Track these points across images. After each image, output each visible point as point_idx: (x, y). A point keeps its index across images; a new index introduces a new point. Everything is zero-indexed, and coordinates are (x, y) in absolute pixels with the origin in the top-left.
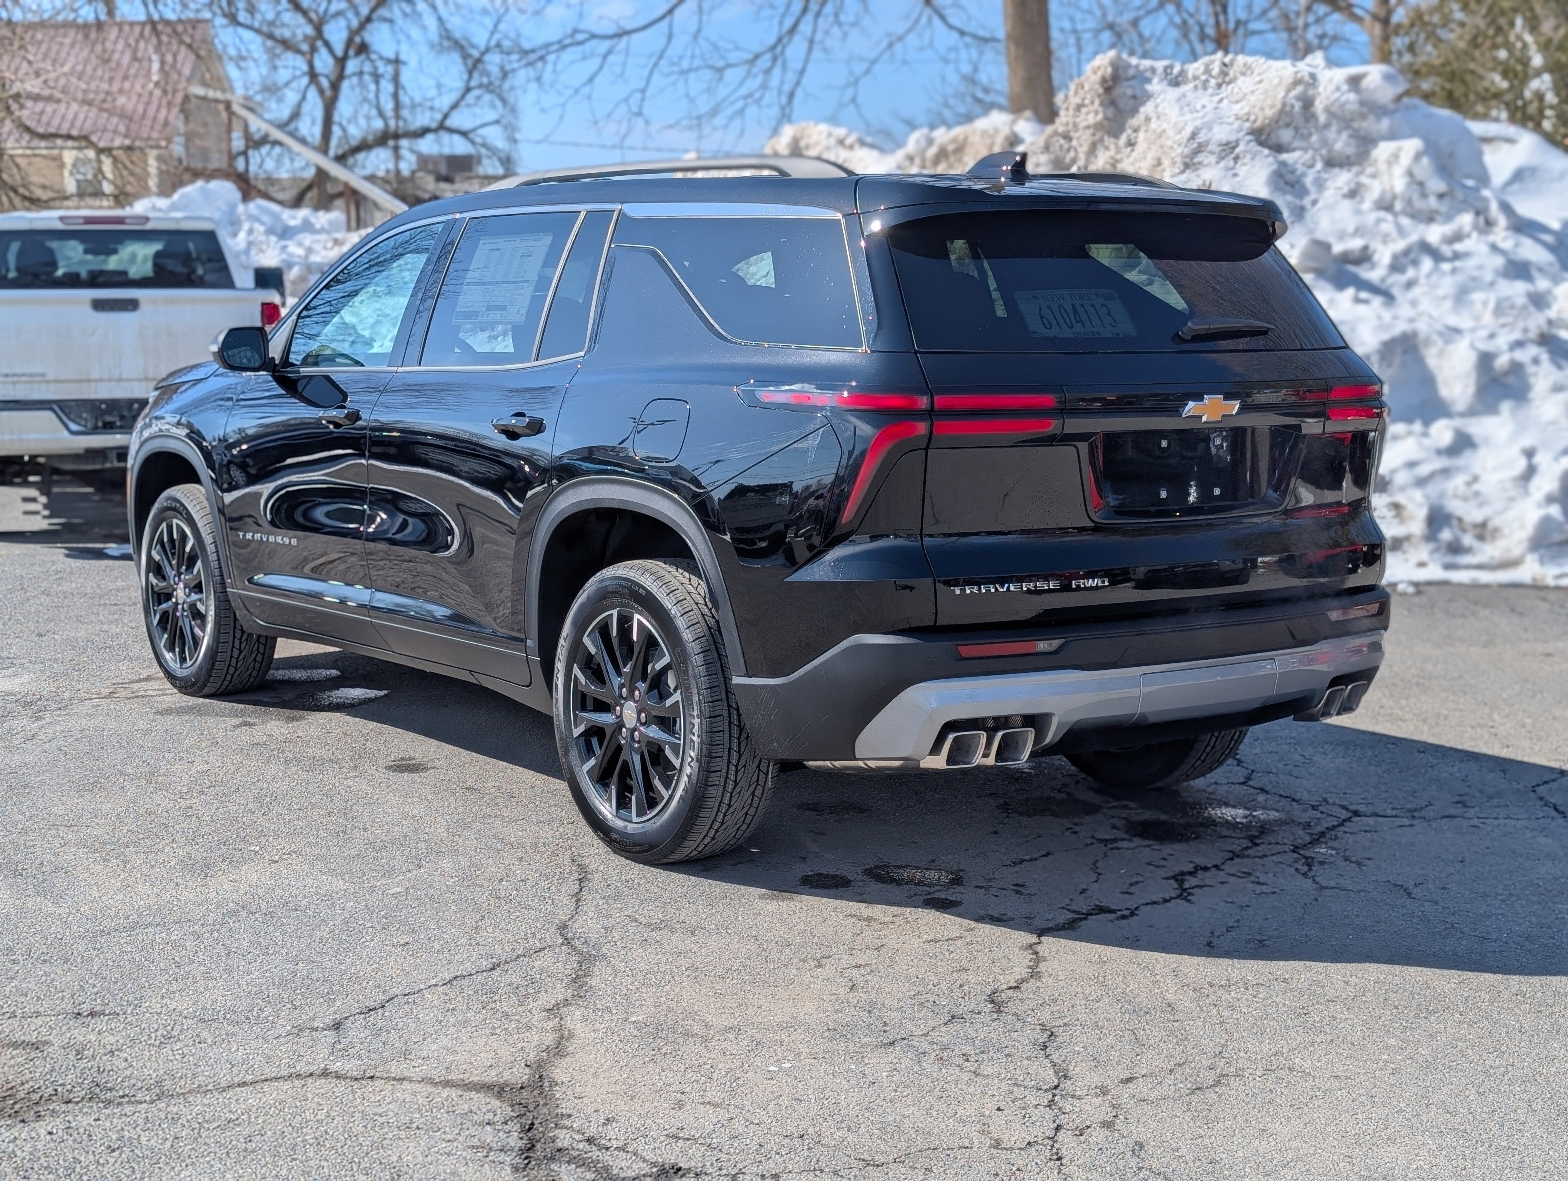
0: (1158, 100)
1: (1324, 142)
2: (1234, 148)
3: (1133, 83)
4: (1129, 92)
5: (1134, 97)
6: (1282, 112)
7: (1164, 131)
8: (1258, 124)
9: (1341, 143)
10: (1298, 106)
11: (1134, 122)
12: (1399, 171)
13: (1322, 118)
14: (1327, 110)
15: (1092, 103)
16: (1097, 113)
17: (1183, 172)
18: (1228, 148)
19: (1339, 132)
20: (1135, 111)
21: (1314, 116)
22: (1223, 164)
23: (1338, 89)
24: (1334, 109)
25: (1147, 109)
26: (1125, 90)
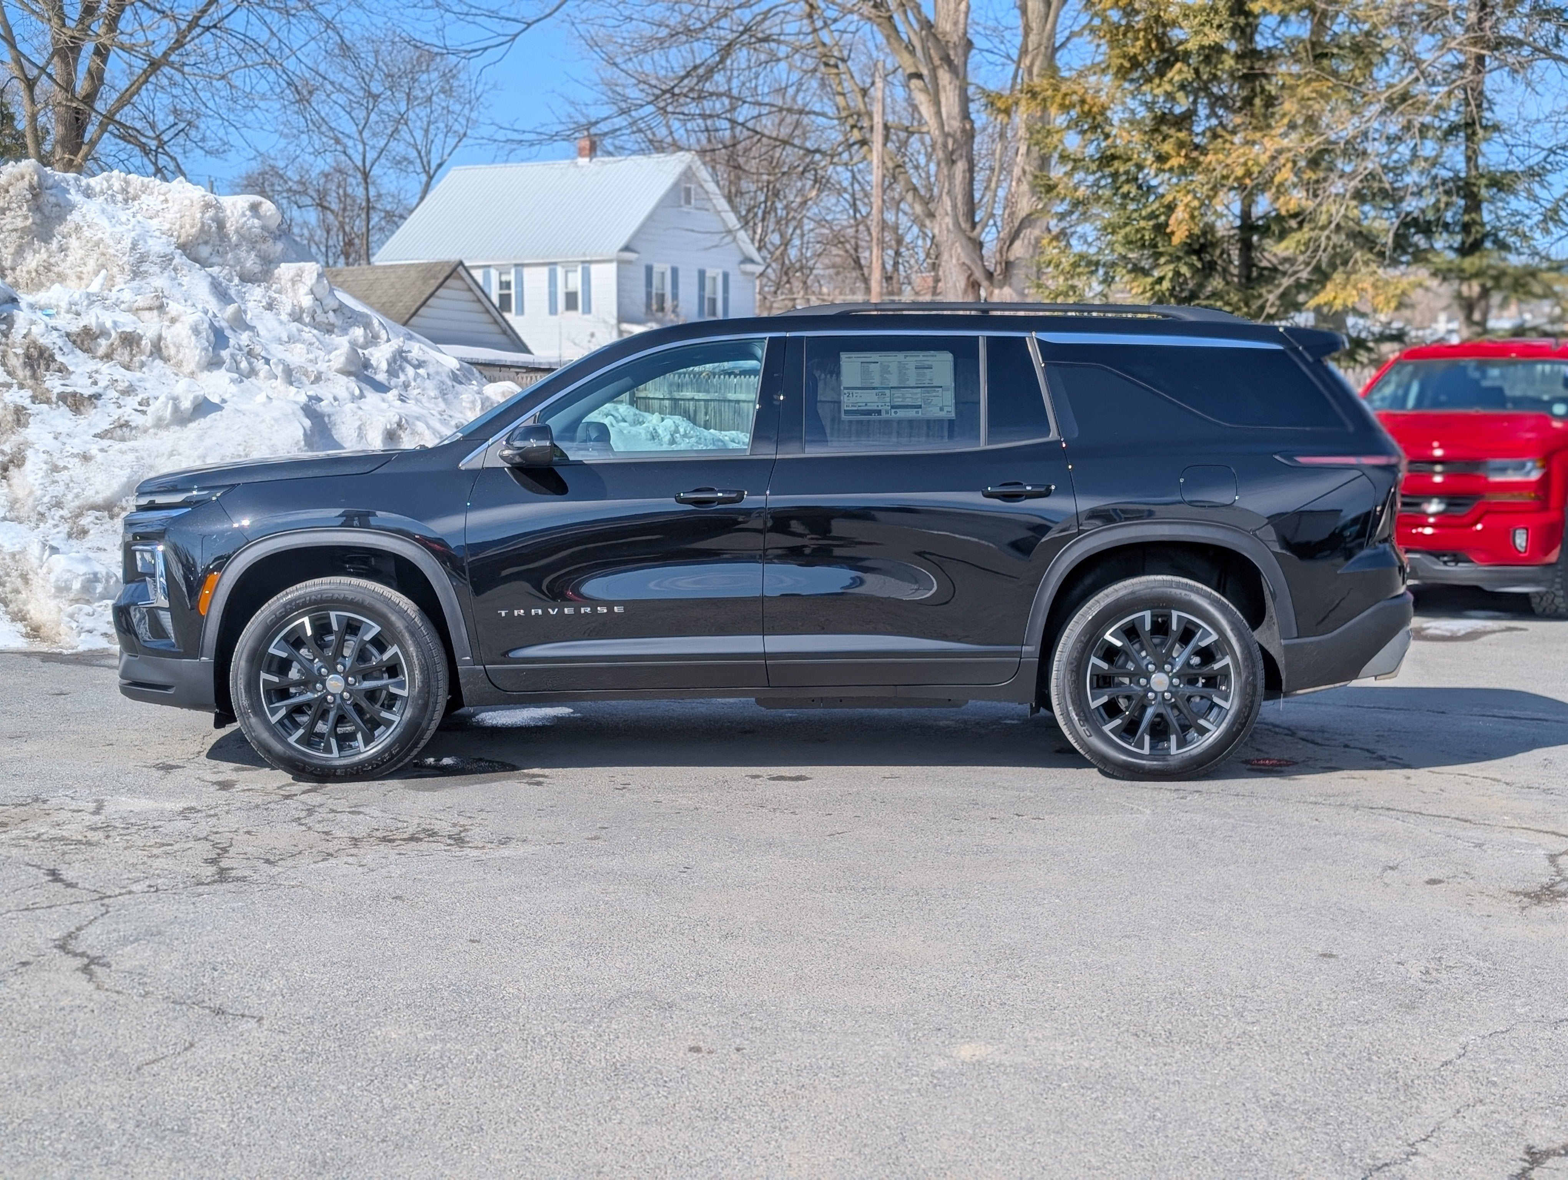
0: (84, 210)
1: (238, 260)
2: (171, 260)
3: (53, 191)
4: (52, 200)
5: (58, 205)
6: (202, 230)
7: (102, 240)
8: (182, 240)
9: (251, 262)
10: (214, 226)
11: (63, 229)
12: (303, 289)
13: (234, 239)
14: (237, 231)
15: (20, 207)
16: (26, 218)
17: (133, 279)
18: (166, 260)
19: (248, 252)
20: (62, 219)
21: (226, 236)
22: (166, 274)
23: (244, 215)
24: (242, 231)
25: (74, 217)
26: (49, 198)
